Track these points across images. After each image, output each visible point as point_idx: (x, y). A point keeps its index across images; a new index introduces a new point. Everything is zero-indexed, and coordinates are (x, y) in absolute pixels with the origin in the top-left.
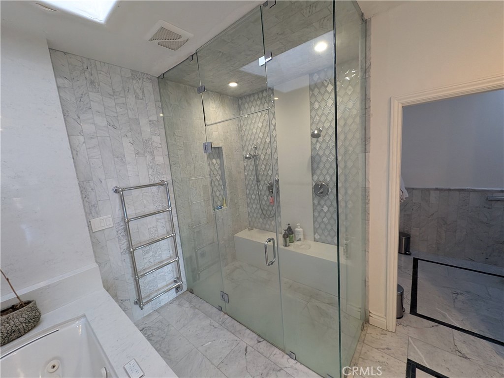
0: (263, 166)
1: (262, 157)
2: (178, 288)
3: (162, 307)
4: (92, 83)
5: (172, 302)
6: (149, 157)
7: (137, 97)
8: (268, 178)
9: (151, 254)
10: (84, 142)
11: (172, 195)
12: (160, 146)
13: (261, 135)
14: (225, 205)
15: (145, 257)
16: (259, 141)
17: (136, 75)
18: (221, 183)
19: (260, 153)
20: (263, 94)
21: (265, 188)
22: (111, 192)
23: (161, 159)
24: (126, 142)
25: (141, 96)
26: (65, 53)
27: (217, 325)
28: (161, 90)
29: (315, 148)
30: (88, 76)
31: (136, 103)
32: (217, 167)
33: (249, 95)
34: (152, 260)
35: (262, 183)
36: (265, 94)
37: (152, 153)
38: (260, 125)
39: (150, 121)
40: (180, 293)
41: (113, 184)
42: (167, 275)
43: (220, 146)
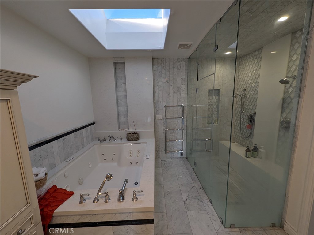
0: (248, 103)
1: (248, 96)
2: (182, 154)
3: (174, 158)
4: (163, 67)
5: (178, 158)
6: (179, 94)
7: (178, 69)
8: (250, 111)
9: (173, 134)
10: (158, 89)
11: (185, 112)
12: (184, 89)
13: (250, 81)
14: (216, 123)
15: (171, 135)
16: (248, 85)
17: (179, 60)
18: (216, 110)
19: (247, 94)
20: (255, 53)
21: (247, 117)
22: (163, 107)
23: (184, 95)
24: (171, 88)
25: (179, 68)
26: (157, 59)
27: (188, 173)
28: (189, 64)
29: (288, 92)
30: (162, 64)
31: (177, 72)
32: (215, 101)
33: (246, 55)
34: (173, 137)
35: (245, 114)
36: (257, 53)
37: (180, 92)
38: (250, 75)
39: (181, 79)
40: (182, 156)
41: (164, 104)
42: (178, 145)
43: (219, 89)
